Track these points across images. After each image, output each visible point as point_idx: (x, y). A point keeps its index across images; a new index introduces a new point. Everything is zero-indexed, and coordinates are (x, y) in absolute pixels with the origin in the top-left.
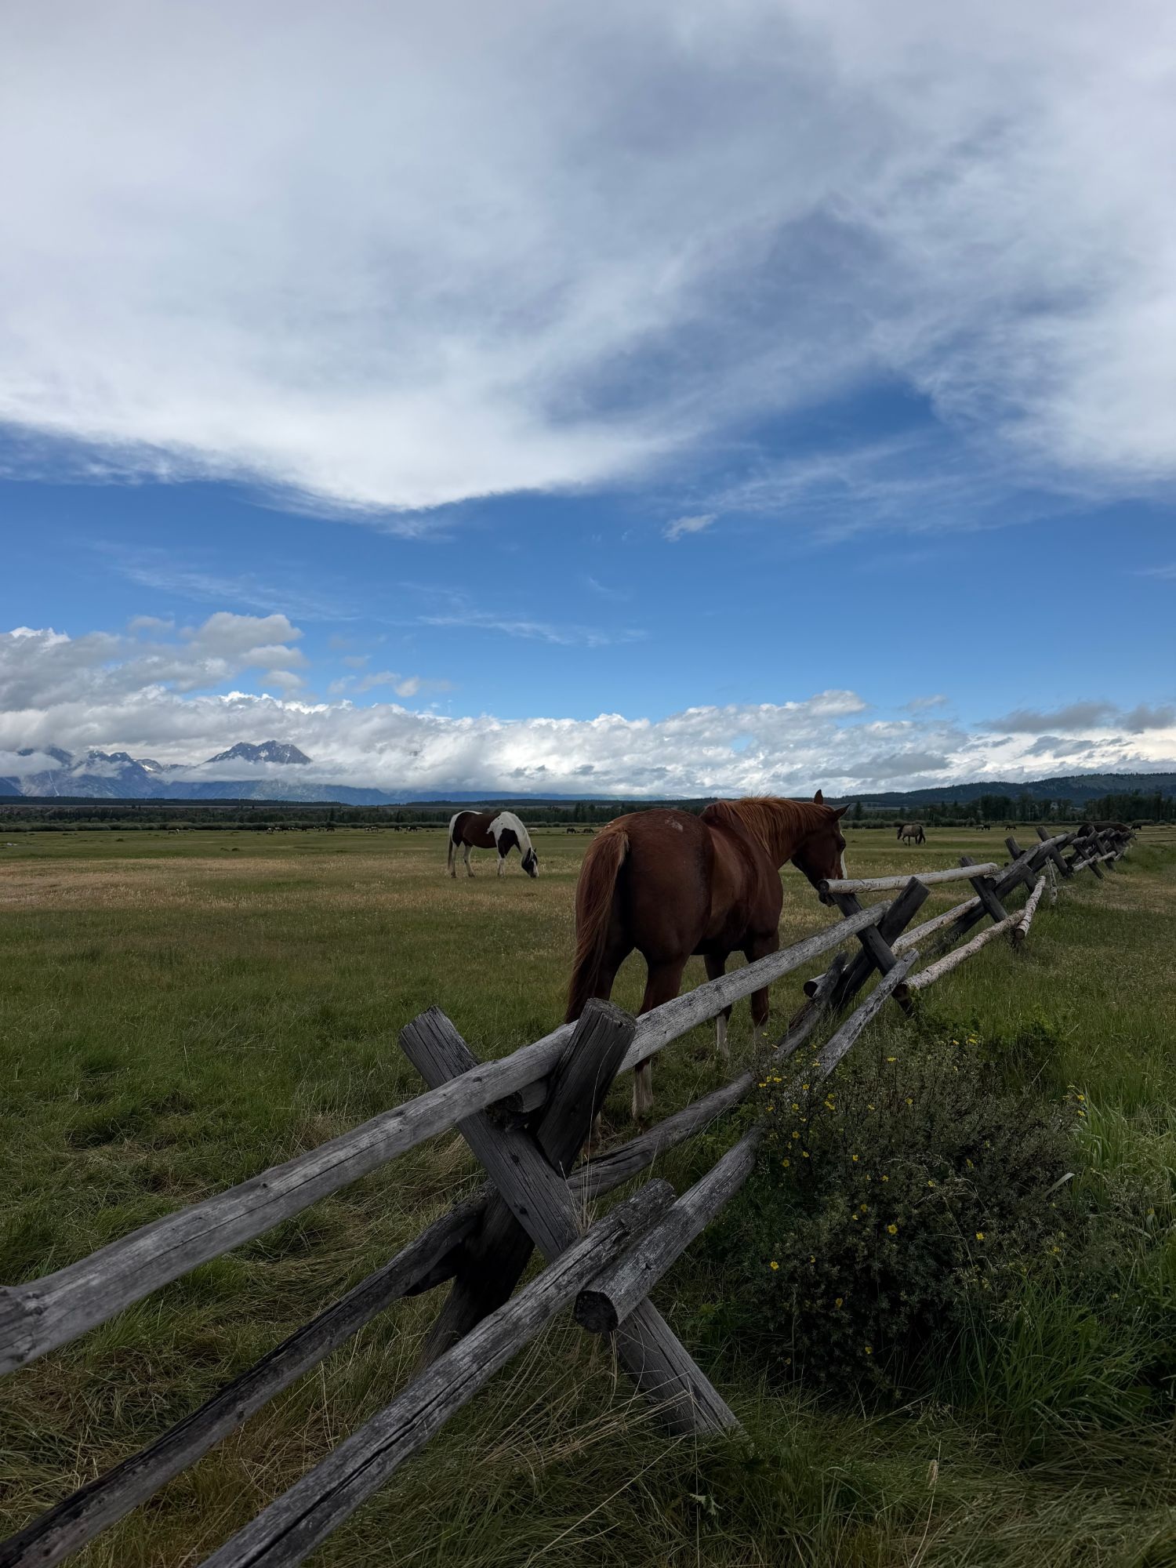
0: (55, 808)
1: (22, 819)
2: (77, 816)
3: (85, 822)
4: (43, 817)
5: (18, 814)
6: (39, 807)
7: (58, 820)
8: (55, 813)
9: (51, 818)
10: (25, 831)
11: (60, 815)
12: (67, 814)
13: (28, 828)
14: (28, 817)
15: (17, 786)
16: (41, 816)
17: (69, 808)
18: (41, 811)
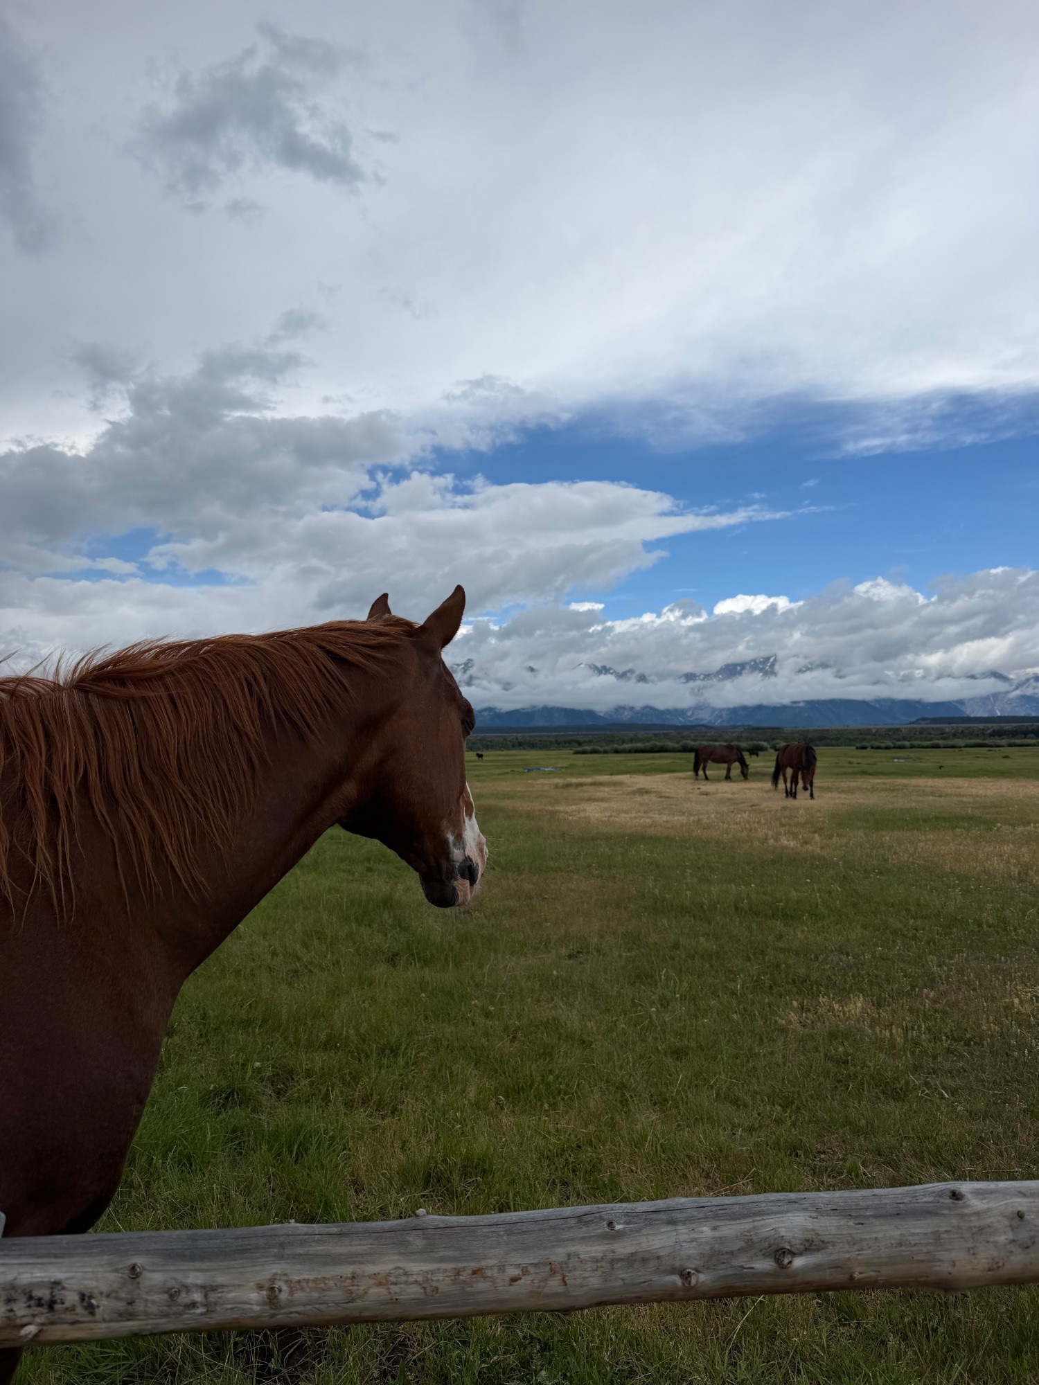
0: (996, 726)
1: (966, 736)
2: (1014, 733)
3: (1022, 738)
4: (984, 735)
5: (962, 732)
6: (981, 726)
7: (996, 737)
8: (994, 731)
9: (992, 735)
10: (960, 747)
11: (1000, 733)
12: (1005, 731)
13: (963, 745)
14: (971, 734)
15: (962, 708)
16: (982, 733)
17: (1007, 726)
18: (983, 729)
